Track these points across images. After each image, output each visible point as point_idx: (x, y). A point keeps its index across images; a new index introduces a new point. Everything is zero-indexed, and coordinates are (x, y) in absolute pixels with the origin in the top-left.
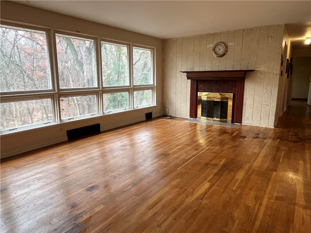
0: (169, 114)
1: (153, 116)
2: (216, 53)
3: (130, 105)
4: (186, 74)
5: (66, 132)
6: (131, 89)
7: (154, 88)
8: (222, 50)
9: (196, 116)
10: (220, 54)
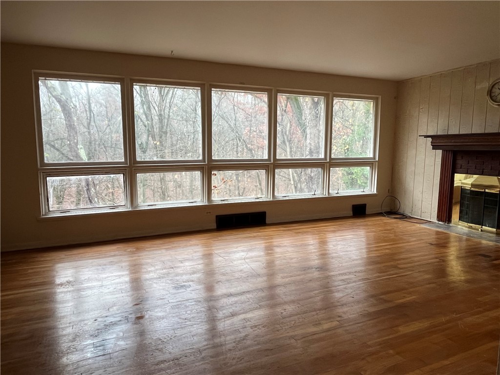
0: (401, 211)
1: (368, 211)
2: (494, 98)
3: (323, 189)
4: (430, 139)
5: (215, 217)
6: (327, 164)
7: (374, 163)
9: (448, 220)
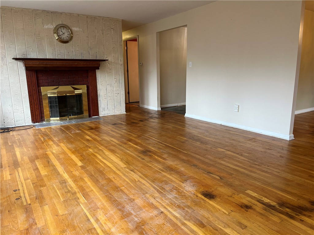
2: (60, 37)
8: (66, 34)
9: (42, 119)
10: (65, 39)
